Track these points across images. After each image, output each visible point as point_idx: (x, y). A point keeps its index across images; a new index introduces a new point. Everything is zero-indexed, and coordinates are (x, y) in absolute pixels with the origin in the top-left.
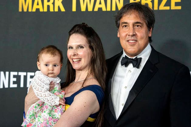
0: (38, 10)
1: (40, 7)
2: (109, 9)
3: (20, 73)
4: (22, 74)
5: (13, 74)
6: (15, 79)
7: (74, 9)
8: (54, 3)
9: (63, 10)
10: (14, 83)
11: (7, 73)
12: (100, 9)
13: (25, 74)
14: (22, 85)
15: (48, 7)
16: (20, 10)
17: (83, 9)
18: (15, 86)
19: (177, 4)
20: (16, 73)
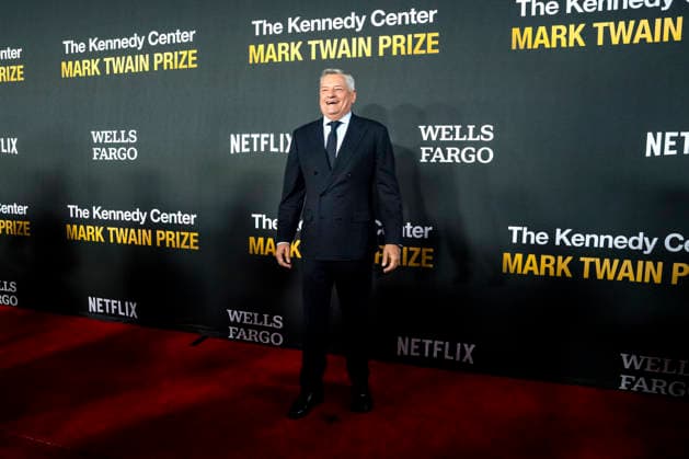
0: (271, 60)
1: (274, 56)
2: (354, 55)
3: (253, 136)
4: (255, 136)
5: (244, 136)
6: (247, 143)
8: (289, 52)
9: (300, 58)
10: (247, 146)
12: (344, 55)
13: (258, 136)
14: (255, 149)
15: (283, 56)
17: (324, 56)
18: (248, 150)
19: (434, 47)
20: (247, 136)
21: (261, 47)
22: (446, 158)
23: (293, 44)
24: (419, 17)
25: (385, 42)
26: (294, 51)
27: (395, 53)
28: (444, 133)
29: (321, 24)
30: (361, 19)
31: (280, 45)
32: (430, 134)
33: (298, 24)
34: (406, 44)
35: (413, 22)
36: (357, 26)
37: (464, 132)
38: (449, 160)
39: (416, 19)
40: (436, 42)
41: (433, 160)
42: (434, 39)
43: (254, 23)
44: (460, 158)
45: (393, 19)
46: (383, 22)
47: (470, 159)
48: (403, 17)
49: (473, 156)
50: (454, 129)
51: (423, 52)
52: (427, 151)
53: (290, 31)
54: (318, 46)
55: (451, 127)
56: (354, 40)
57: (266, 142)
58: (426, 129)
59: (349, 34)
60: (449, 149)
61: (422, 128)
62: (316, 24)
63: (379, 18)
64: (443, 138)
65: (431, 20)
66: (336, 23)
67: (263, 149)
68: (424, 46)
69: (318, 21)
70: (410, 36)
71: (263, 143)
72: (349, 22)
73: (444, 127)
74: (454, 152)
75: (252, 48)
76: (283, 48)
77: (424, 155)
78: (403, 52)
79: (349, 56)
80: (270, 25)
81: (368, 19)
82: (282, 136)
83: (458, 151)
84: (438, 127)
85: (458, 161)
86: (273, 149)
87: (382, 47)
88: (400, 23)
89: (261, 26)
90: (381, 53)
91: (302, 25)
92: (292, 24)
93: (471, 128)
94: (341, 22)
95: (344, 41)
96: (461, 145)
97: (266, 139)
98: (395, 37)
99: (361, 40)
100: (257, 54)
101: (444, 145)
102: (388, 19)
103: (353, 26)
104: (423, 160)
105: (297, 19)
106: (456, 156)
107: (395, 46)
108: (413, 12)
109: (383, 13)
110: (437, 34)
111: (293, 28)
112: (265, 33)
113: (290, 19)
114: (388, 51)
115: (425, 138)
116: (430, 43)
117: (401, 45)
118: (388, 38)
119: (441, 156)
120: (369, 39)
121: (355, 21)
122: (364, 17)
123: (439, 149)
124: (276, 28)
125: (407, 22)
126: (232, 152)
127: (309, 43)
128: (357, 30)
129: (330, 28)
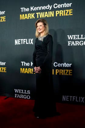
0: (26, 18)
1: (27, 17)
2: (49, 16)
3: (21, 40)
4: (22, 40)
5: (19, 40)
6: (20, 42)
7: (38, 17)
8: (31, 16)
9: (34, 18)
10: (19, 43)
11: (17, 40)
12: (46, 17)
13: (23, 40)
14: (22, 44)
15: (29, 17)
16: (20, 19)
17: (41, 17)
18: (20, 44)
19: (71, 13)
20: (20, 40)
21: (23, 15)
22: (75, 44)
23: (32, 14)
24: (67, 5)
25: (58, 12)
26: (32, 16)
27: (60, 15)
28: (74, 37)
29: (40, 8)
30: (51, 6)
31: (28, 14)
32: (70, 38)
33: (33, 8)
34: (63, 13)
35: (65, 7)
36: (50, 8)
37: (80, 37)
38: (76, 45)
39: (66, 6)
40: (72, 12)
41: (72, 45)
42: (71, 11)
43: (21, 8)
44: (79, 44)
45: (59, 6)
46: (57, 7)
47: (82, 44)
48: (63, 6)
49: (83, 43)
50: (77, 36)
51: (68, 15)
52: (70, 42)
53: (31, 10)
54: (39, 14)
55: (76, 36)
56: (49, 12)
57: (25, 41)
58: (69, 36)
59: (48, 11)
60: (76, 42)
61: (68, 36)
62: (38, 8)
63: (56, 6)
64: (74, 39)
65: (70, 6)
66: (44, 8)
67: (24, 43)
68: (68, 13)
69: (39, 7)
70: (64, 11)
71: (24, 42)
72: (47, 7)
73: (74, 36)
74: (77, 42)
75: (21, 15)
76: (29, 15)
77: (69, 43)
78: (63, 15)
79: (48, 17)
80: (26, 9)
81: (53, 6)
82: (29, 39)
83: (78, 42)
84: (73, 36)
85: (78, 45)
86: (27, 43)
87: (57, 14)
88: (62, 7)
89: (23, 9)
90: (56, 16)
91: (34, 9)
92: (32, 8)
93: (82, 35)
94: (45, 7)
95: (46, 13)
96: (79, 40)
97: (25, 40)
98: (60, 11)
99: (51, 12)
100: (22, 17)
101: (74, 41)
102: (58, 6)
103: (48, 8)
104: (69, 45)
105: (33, 7)
106: (78, 43)
107: (60, 13)
108: (65, 4)
109: (57, 5)
110: (72, 10)
111: (32, 10)
112: (24, 11)
113: (31, 7)
114: (58, 15)
115: (69, 39)
116: (70, 12)
117: (62, 13)
118: (58, 11)
119: (74, 44)
120: (53, 12)
121: (49, 7)
122: (52, 6)
123: (73, 42)
124: (27, 10)
125: (64, 7)
126: (15, 44)
127: (37, 13)
128: (50, 9)
129: (42, 9)
